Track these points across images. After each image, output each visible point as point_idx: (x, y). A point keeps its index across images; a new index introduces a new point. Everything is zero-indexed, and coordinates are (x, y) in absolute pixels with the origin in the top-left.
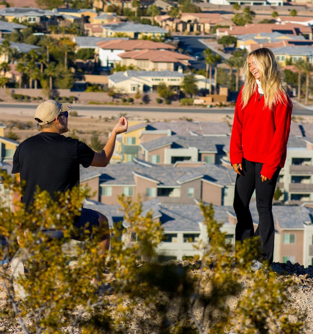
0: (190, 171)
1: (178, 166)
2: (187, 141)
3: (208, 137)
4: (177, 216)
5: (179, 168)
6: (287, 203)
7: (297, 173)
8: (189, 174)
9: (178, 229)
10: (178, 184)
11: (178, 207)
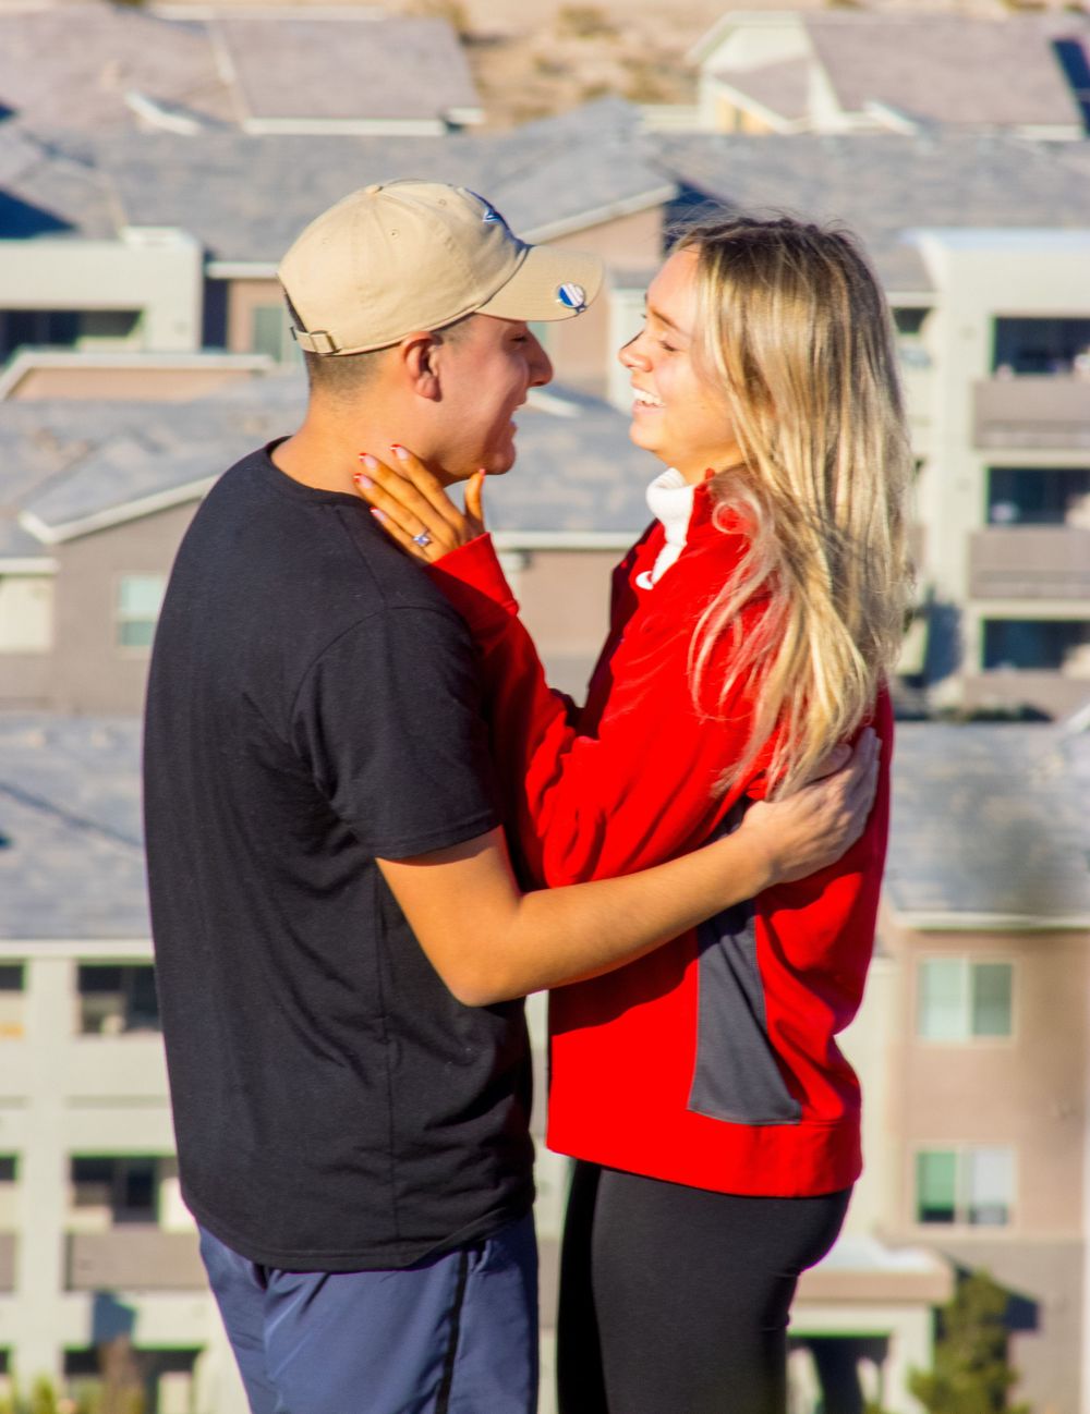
0: (138, 435)
1: (31, 391)
2: (104, 180)
3: (286, 140)
4: (25, 813)
5: (40, 406)
6: (947, 693)
7: (1033, 446)
8: (123, 454)
9: (36, 919)
10: (30, 546)
11: (32, 738)
